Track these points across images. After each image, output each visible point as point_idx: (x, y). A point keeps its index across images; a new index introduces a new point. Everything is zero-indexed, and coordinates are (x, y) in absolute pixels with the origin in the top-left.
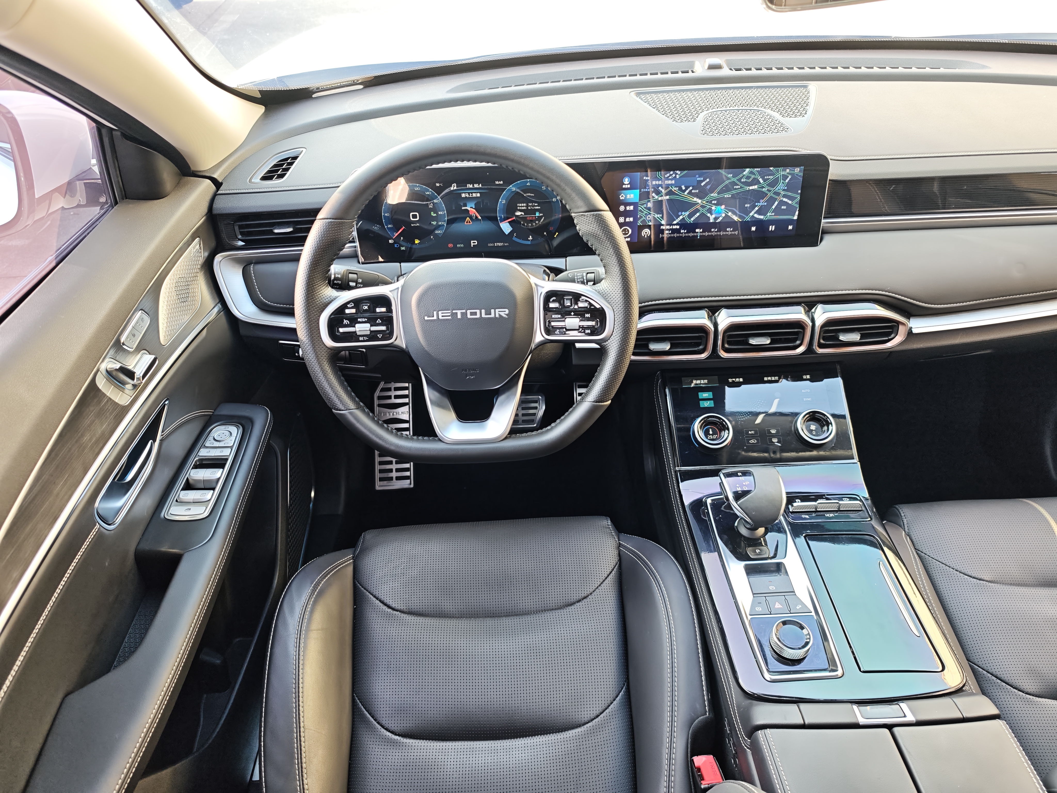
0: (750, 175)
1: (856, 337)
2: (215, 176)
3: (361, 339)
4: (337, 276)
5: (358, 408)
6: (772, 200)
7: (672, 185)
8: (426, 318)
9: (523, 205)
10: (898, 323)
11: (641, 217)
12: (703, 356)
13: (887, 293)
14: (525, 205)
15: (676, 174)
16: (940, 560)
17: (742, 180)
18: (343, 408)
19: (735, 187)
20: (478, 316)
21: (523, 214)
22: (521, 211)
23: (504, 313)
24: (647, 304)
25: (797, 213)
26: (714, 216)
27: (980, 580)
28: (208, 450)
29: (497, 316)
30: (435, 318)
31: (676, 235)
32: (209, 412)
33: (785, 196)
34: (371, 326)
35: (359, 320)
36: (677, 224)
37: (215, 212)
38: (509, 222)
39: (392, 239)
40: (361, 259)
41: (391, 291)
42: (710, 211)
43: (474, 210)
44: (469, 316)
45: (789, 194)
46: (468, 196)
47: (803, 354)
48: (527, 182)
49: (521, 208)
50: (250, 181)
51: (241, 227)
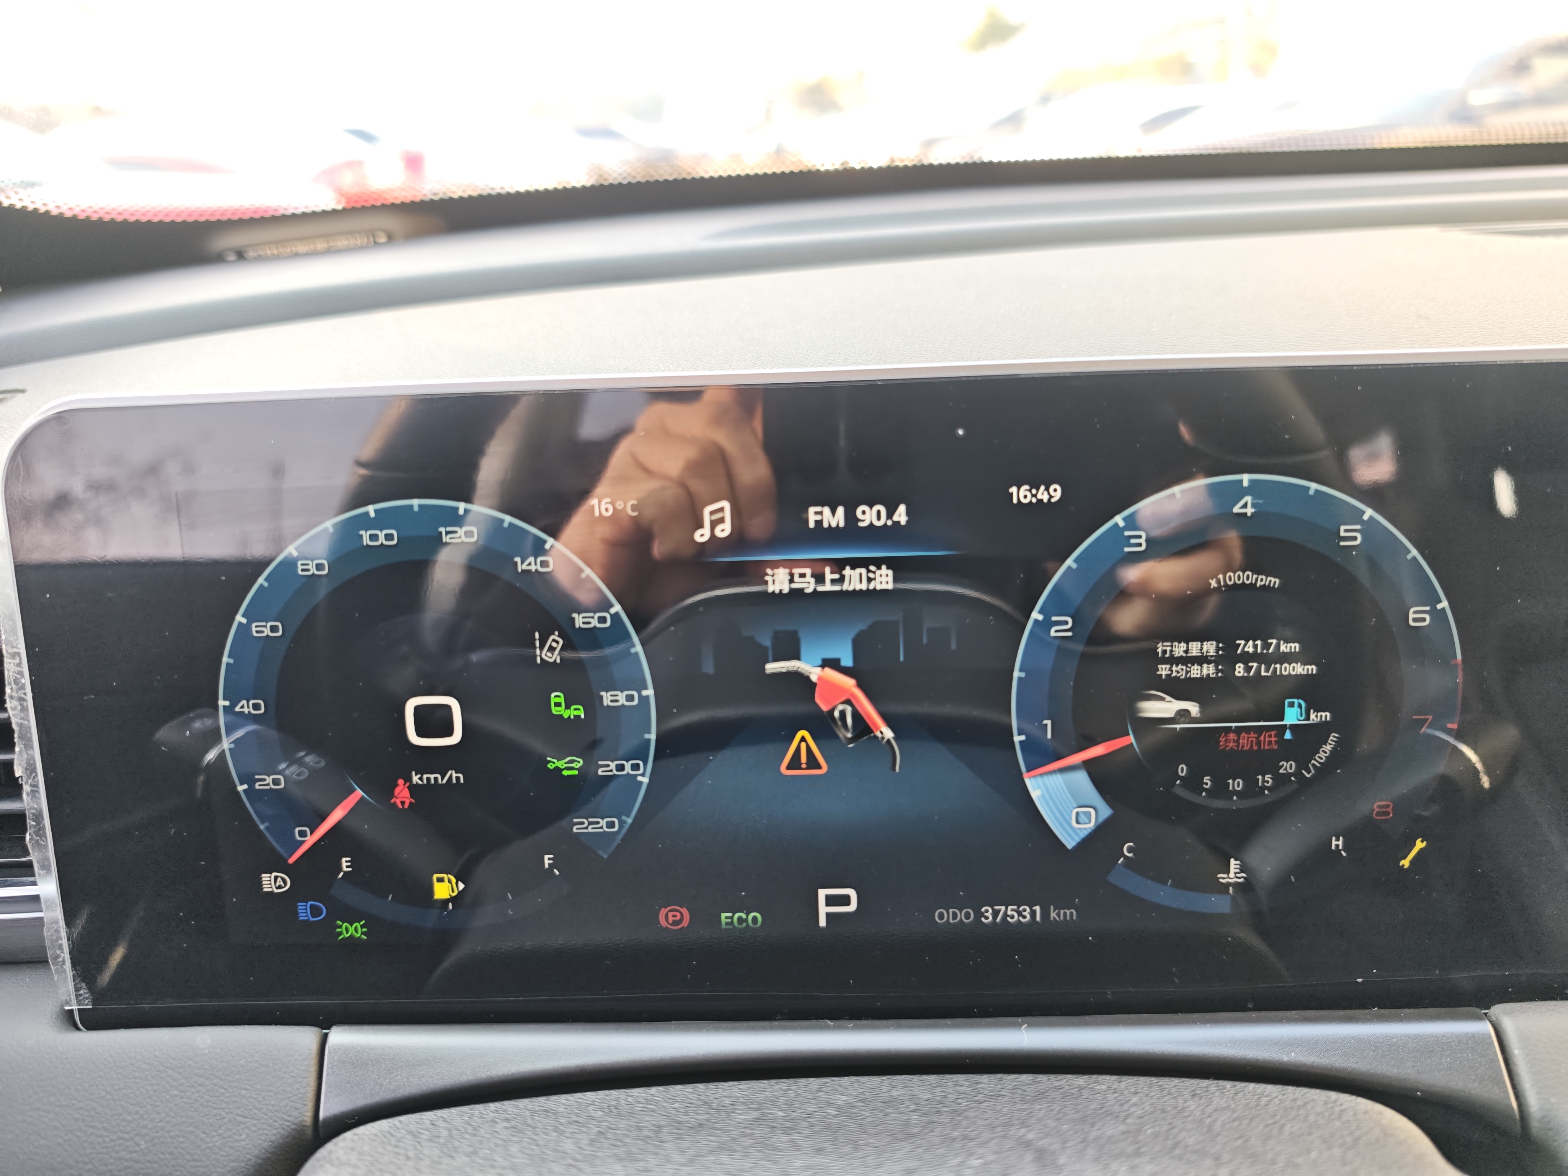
9: (1195, 648)
14: (1210, 648)
21: (1194, 708)
22: (1178, 689)
38: (1088, 765)
39: (277, 864)
43: (849, 682)
46: (809, 585)
48: (1239, 491)
49: (1179, 671)
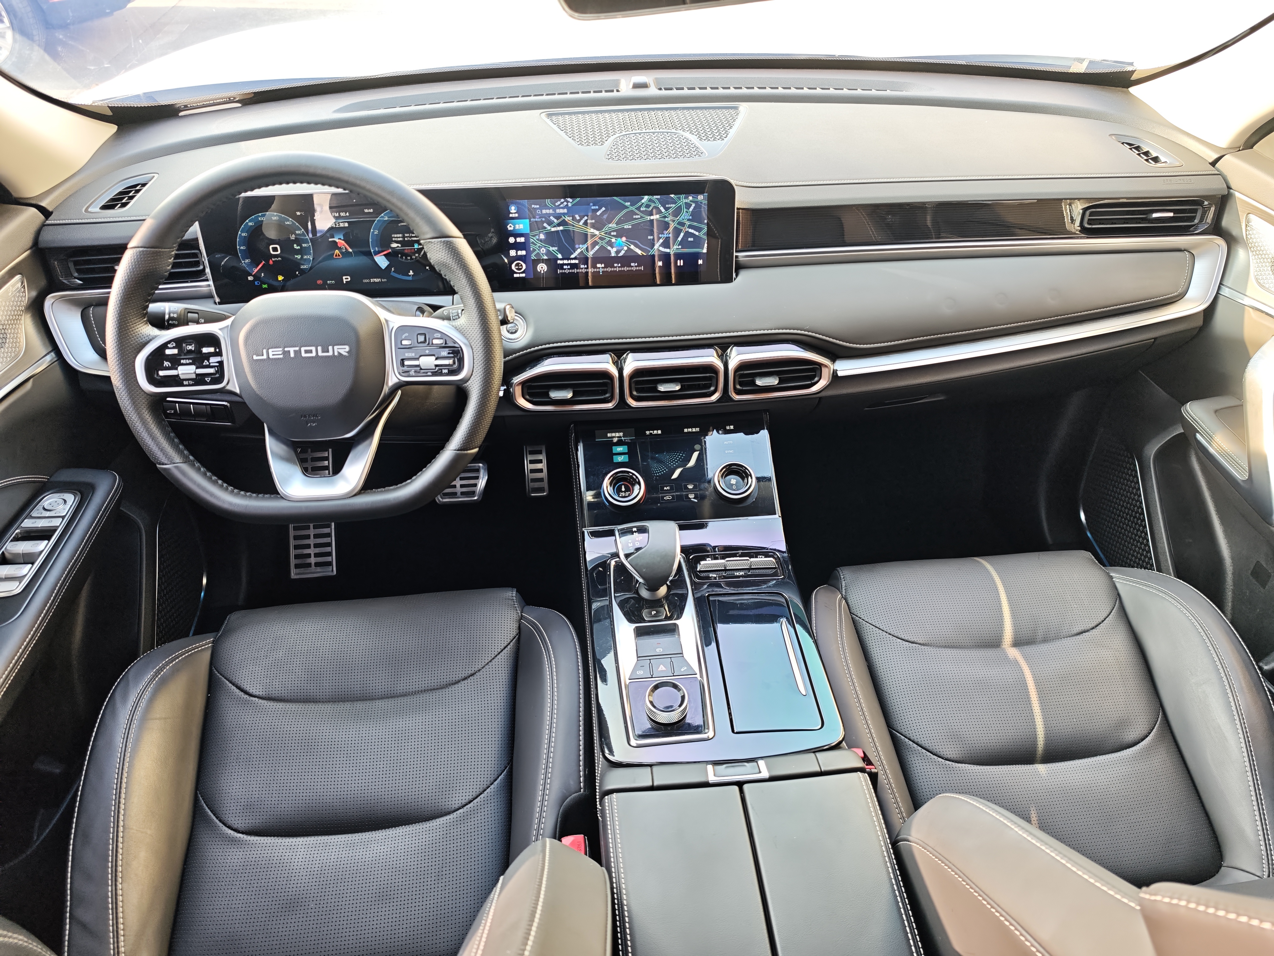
0: (650, 203)
1: (773, 381)
2: (43, 204)
3: (185, 383)
4: (172, 315)
5: (186, 461)
6: (677, 232)
7: (564, 214)
8: (255, 357)
9: (398, 235)
10: (820, 365)
11: (534, 250)
12: (610, 405)
13: (806, 333)
14: (401, 235)
15: (568, 202)
16: (874, 624)
17: (642, 209)
18: (166, 462)
19: (634, 217)
20: (314, 354)
21: (400, 245)
22: (397, 242)
23: (344, 350)
24: (544, 346)
25: (706, 245)
26: (615, 249)
27: (913, 643)
28: (33, 520)
29: (336, 354)
30: (265, 357)
31: (575, 271)
32: (43, 478)
33: (690, 227)
34: (197, 368)
35: (182, 361)
36: (575, 258)
37: (42, 245)
38: (384, 255)
39: (251, 275)
40: (217, 300)
41: (220, 329)
42: (611, 244)
43: (343, 242)
44: (304, 355)
45: (695, 224)
47: (719, 401)
49: (396, 239)
50: (86, 210)
51: (76, 263)
